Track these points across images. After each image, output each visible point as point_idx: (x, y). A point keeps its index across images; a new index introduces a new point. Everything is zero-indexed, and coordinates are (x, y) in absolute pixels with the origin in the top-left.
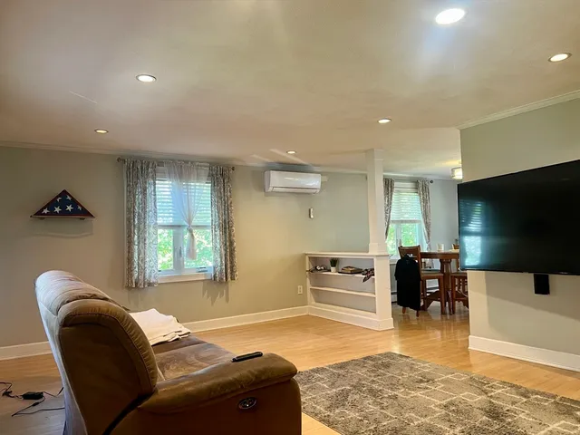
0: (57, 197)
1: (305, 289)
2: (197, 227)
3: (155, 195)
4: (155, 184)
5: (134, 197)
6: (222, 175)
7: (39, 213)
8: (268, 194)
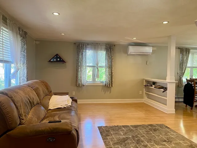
0: (55, 56)
1: (143, 92)
2: (100, 67)
3: (86, 55)
4: (86, 52)
5: (79, 56)
6: (110, 48)
7: (50, 61)
8: (128, 55)
